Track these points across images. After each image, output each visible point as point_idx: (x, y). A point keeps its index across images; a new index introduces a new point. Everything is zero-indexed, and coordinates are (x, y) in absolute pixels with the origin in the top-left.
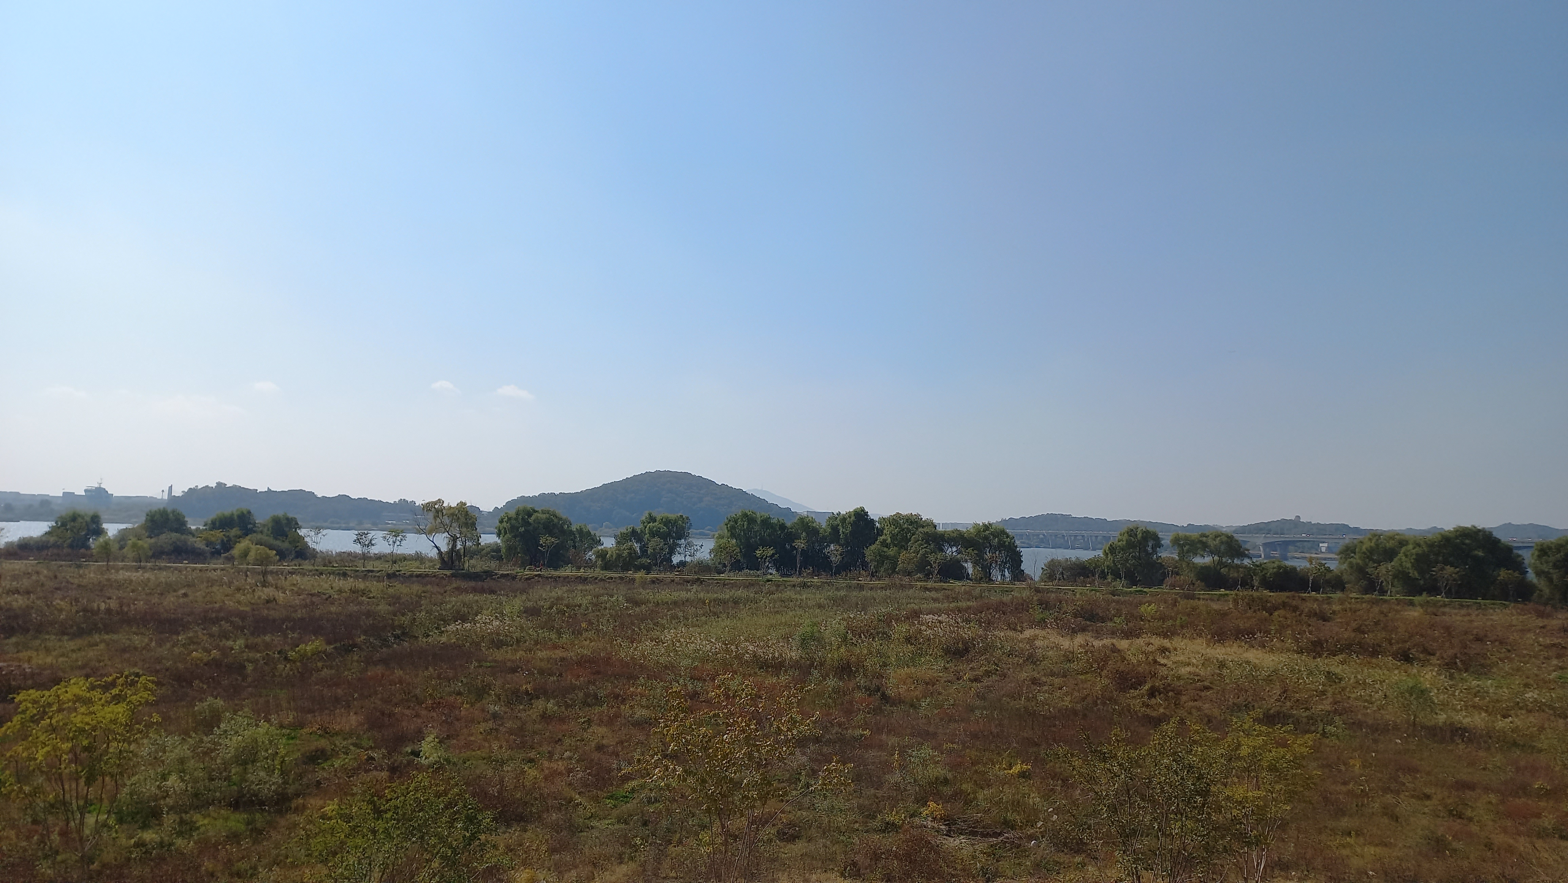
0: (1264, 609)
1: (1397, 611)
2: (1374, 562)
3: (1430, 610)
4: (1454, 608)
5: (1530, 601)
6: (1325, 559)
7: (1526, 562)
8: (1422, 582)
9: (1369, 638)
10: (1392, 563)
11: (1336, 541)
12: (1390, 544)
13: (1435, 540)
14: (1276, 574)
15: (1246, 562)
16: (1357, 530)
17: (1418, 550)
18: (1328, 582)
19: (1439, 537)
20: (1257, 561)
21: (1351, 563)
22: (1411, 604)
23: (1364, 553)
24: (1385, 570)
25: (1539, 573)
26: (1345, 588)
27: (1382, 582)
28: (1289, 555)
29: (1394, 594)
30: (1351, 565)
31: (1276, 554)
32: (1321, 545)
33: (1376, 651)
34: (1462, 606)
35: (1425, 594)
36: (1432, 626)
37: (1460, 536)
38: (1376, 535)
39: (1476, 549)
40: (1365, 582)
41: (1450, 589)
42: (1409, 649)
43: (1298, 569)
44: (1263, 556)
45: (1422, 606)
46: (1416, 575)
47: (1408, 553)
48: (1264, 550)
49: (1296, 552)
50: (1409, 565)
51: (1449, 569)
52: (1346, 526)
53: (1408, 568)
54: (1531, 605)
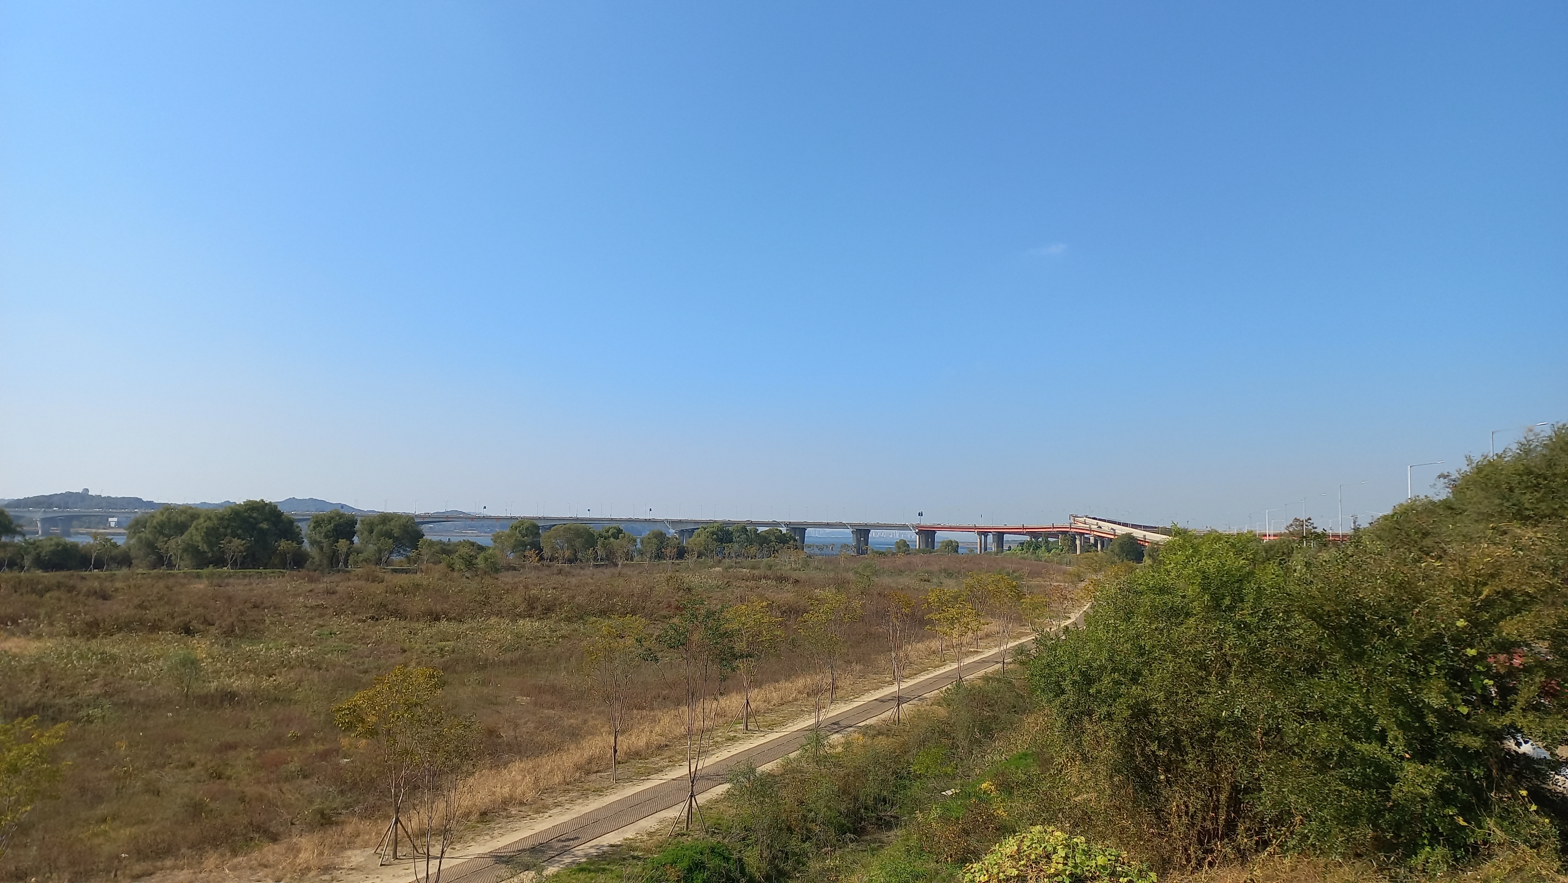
0: (33, 591)
1: (183, 585)
2: (165, 535)
3: (215, 581)
4: (238, 578)
5: (303, 568)
6: (114, 534)
7: (303, 532)
8: (210, 555)
9: (150, 615)
10: (183, 537)
11: (127, 515)
12: (182, 518)
13: (225, 513)
14: (54, 553)
15: (18, 539)
16: (150, 504)
17: (208, 524)
18: (113, 559)
19: (229, 511)
20: (30, 538)
21: (140, 538)
22: (198, 576)
23: (155, 528)
24: (174, 545)
25: (313, 543)
26: (131, 563)
27: (171, 556)
28: (72, 530)
29: (184, 567)
30: (140, 540)
31: (57, 530)
32: (110, 519)
33: (157, 625)
34: (245, 576)
35: (211, 566)
36: (215, 598)
37: (249, 509)
38: (168, 508)
39: (261, 522)
40: (154, 557)
41: (236, 559)
42: (190, 622)
43: (81, 546)
44: (40, 532)
45: (208, 577)
46: (206, 548)
47: (199, 527)
48: (42, 526)
49: (81, 527)
50: (199, 538)
51: (236, 541)
52: (139, 500)
53: (198, 542)
54: (303, 572)
